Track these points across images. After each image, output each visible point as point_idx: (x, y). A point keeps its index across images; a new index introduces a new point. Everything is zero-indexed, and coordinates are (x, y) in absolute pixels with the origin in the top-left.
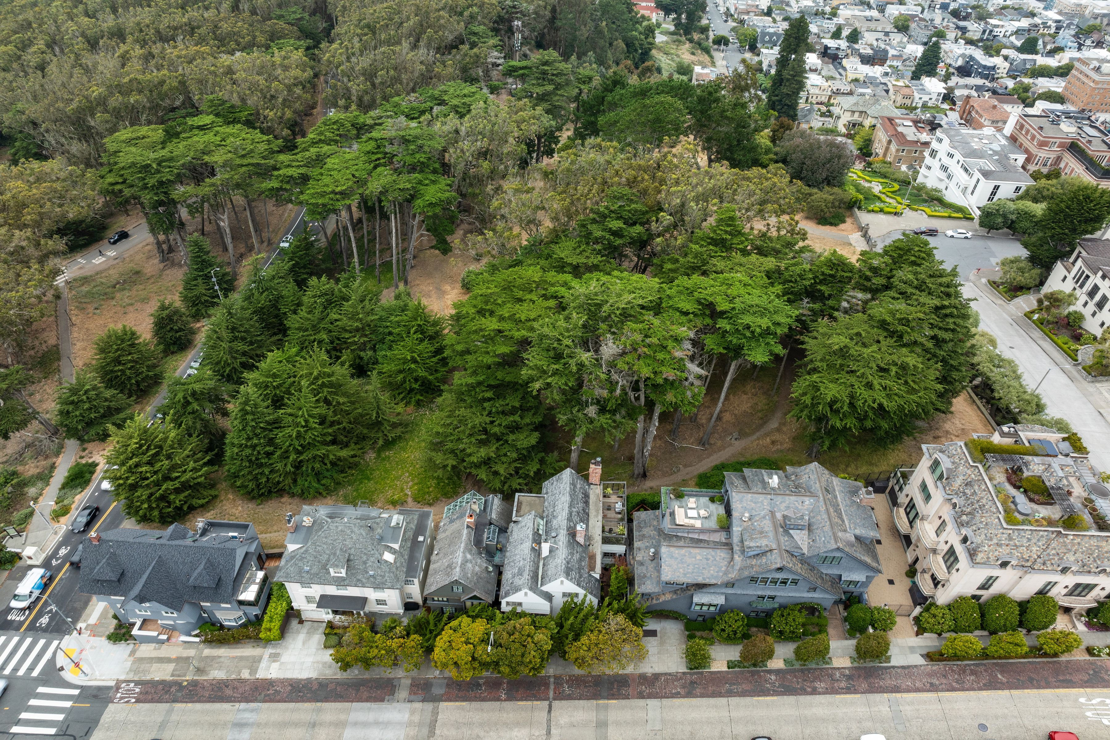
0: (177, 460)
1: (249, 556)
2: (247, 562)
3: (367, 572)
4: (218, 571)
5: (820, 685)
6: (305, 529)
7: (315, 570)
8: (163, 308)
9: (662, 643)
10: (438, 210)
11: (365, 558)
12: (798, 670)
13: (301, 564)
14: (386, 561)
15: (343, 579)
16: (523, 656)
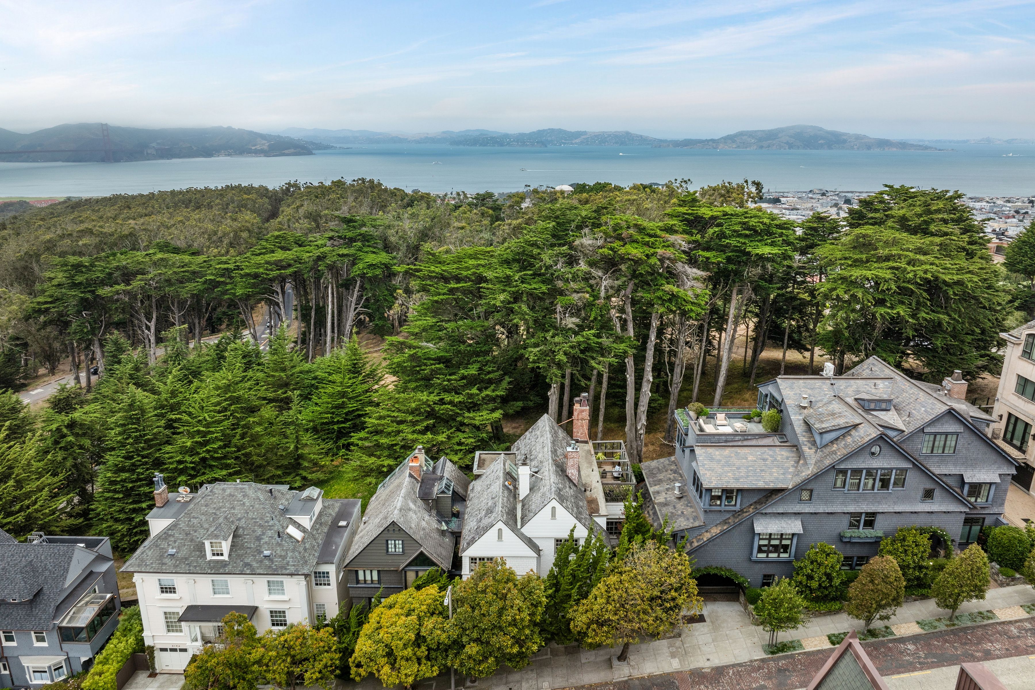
0: (28, 488)
1: (93, 576)
2: (88, 582)
3: (261, 552)
4: (41, 579)
5: (996, 647)
6: (178, 506)
7: (184, 552)
8: (63, 390)
9: (716, 628)
10: (378, 272)
11: (259, 532)
12: (946, 633)
13: (164, 545)
14: (291, 537)
15: (223, 564)
16: (500, 613)
